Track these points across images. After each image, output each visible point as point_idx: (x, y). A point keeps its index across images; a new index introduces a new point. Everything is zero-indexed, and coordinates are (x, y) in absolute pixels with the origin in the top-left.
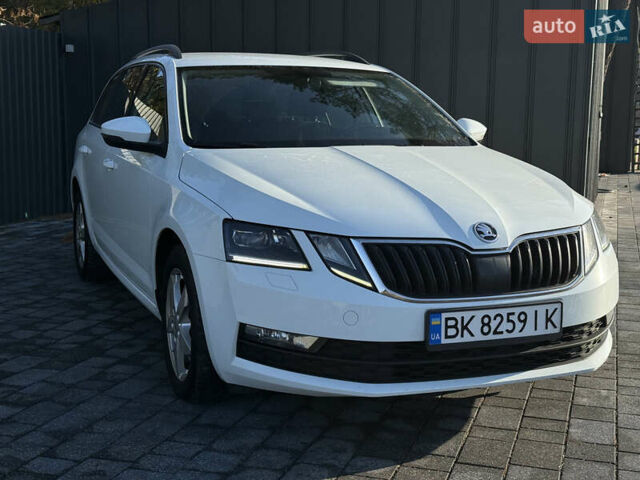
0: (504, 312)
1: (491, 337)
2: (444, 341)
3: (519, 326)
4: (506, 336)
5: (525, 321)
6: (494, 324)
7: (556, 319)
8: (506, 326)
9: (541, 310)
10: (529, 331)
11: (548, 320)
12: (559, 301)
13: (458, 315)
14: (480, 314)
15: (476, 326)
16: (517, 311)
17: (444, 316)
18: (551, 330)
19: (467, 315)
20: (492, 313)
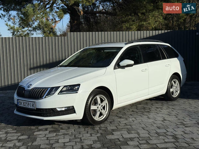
0: (26, 102)
1: (24, 106)
2: (19, 105)
3: (28, 105)
4: (26, 107)
5: (29, 105)
6: (25, 104)
7: (34, 105)
8: (26, 105)
9: (32, 103)
10: (29, 107)
11: (33, 105)
12: (34, 102)
13: (20, 101)
14: (23, 101)
15: (22, 104)
16: (28, 102)
17: (19, 100)
18: (33, 108)
19: (22, 101)
20: (25, 102)
